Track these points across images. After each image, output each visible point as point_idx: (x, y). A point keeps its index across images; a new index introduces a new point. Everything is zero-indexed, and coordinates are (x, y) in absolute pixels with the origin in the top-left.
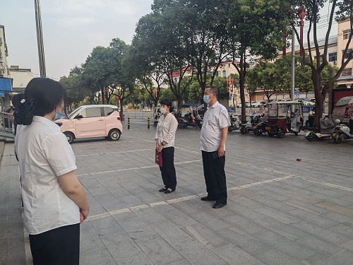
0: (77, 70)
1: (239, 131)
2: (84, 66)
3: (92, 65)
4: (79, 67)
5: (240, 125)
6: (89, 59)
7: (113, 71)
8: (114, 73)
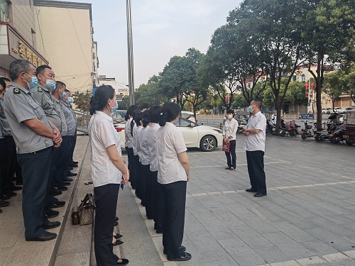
0: (155, 79)
1: (313, 138)
2: (162, 74)
3: (169, 74)
4: (157, 75)
5: (315, 132)
6: (166, 68)
7: (188, 79)
8: (189, 81)
